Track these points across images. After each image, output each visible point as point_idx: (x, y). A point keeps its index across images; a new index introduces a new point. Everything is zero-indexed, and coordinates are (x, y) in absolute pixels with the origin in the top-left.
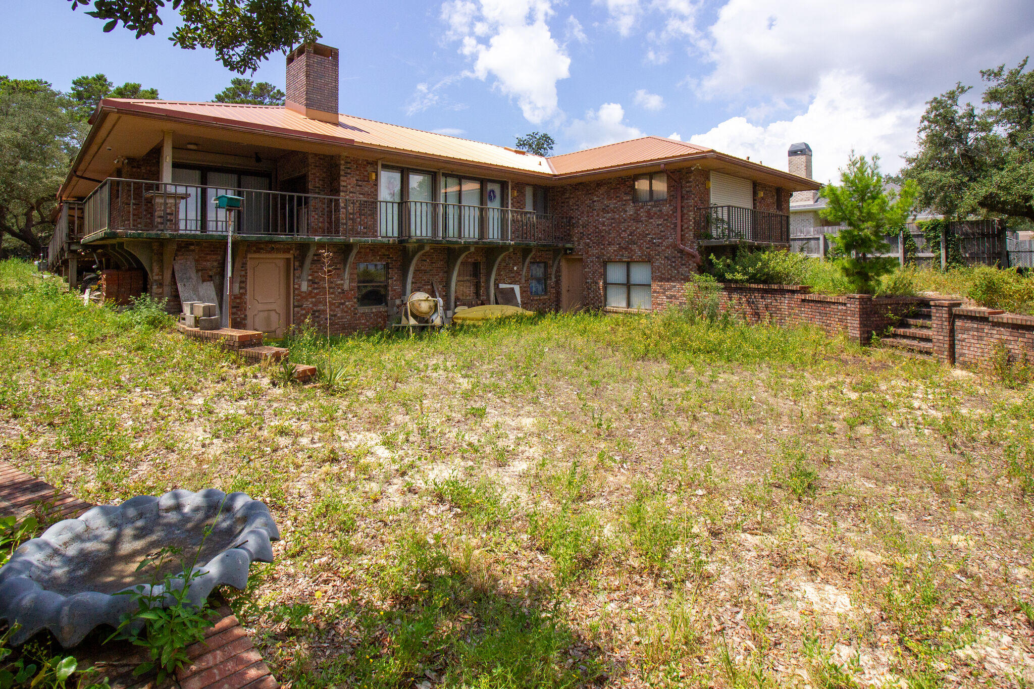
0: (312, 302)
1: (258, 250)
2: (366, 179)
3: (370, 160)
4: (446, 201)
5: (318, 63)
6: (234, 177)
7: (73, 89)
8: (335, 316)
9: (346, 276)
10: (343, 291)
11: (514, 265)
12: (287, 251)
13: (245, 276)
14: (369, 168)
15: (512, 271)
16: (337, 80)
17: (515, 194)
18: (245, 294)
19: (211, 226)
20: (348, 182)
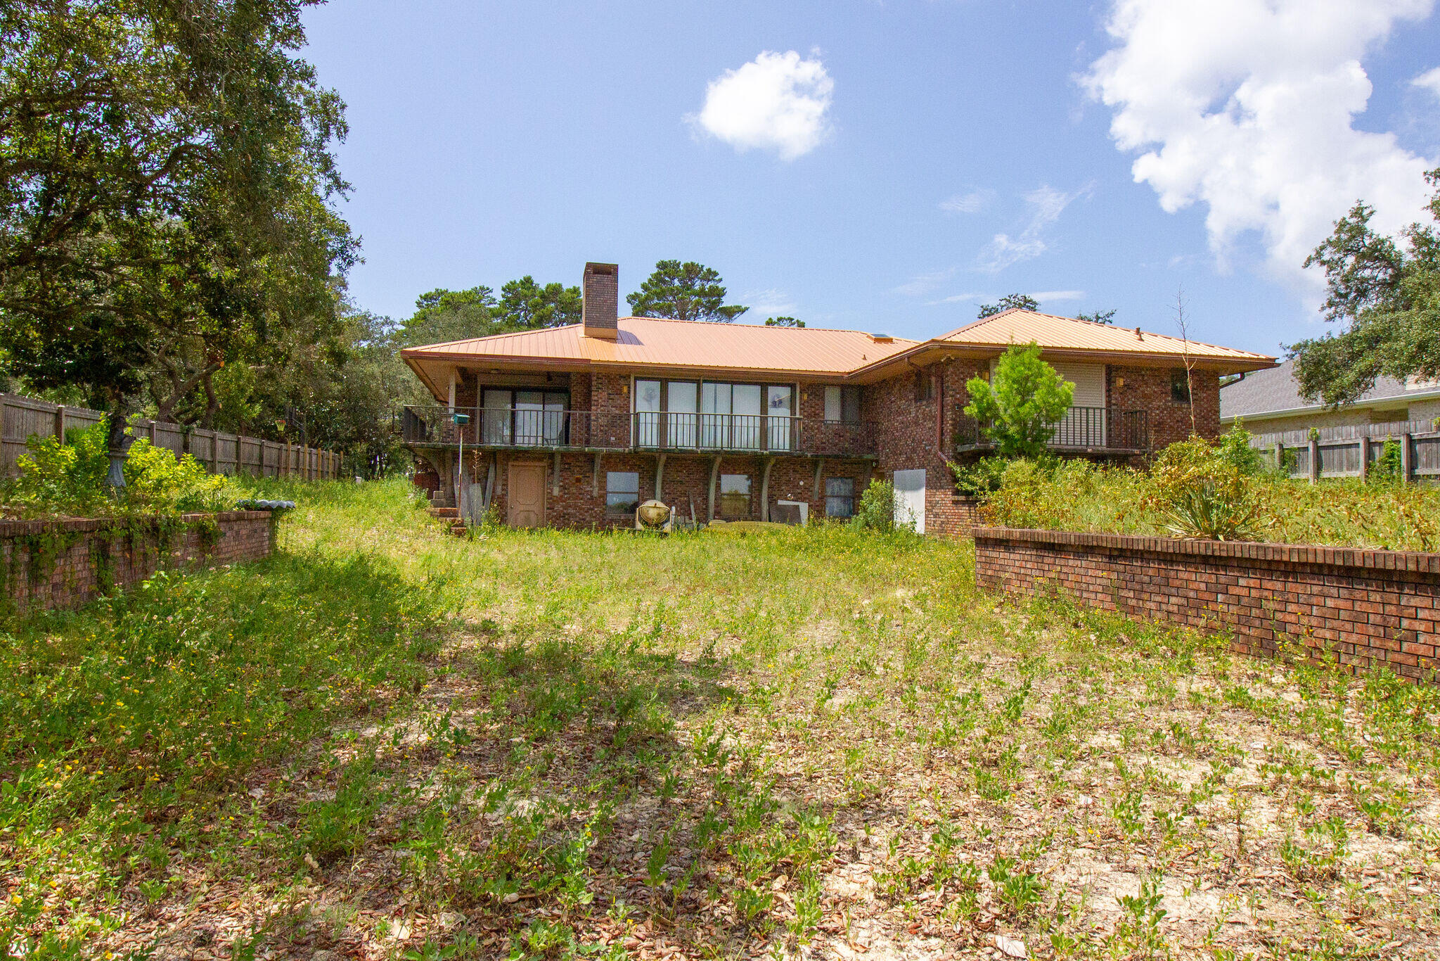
0: (562, 506)
1: (516, 459)
2: (619, 393)
3: (624, 374)
4: (715, 411)
5: (597, 282)
6: (541, 395)
7: (503, 296)
8: (584, 519)
9: (595, 483)
10: (592, 497)
11: (801, 480)
12: (540, 460)
13: (506, 480)
14: (622, 382)
15: (798, 486)
16: (616, 295)
17: (805, 397)
18: (506, 495)
19: (519, 440)
20: (599, 396)
